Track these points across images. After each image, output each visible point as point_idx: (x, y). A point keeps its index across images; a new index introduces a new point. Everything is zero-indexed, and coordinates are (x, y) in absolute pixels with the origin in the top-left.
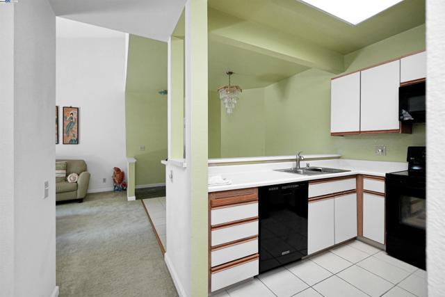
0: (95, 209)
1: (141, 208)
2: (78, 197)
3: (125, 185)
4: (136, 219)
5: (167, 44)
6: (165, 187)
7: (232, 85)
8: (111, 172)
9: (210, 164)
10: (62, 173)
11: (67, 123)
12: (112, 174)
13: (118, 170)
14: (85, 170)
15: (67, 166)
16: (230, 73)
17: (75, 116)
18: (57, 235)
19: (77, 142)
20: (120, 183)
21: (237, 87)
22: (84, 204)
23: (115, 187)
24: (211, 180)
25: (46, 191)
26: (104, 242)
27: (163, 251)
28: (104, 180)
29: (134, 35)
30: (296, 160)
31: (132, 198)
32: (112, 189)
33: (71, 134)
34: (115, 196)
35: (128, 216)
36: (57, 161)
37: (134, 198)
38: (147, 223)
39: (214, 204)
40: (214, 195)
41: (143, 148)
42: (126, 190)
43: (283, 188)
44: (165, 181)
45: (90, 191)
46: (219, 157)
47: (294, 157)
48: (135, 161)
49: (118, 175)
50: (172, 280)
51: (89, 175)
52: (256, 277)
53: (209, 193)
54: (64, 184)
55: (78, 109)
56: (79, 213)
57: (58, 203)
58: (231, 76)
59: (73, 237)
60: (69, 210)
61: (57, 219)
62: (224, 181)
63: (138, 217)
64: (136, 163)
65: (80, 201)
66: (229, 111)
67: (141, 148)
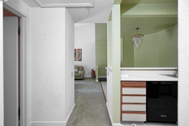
0: (86, 83)
1: (100, 85)
2: (81, 78)
3: (95, 76)
4: (98, 88)
5: (107, 23)
6: (106, 78)
7: (138, 34)
8: (91, 71)
9: (121, 70)
10: (77, 70)
11: (78, 54)
12: (91, 72)
13: (93, 70)
14: (83, 70)
15: (79, 68)
16: (138, 28)
17: (80, 52)
18: (75, 89)
19: (81, 60)
20: (93, 75)
21: (141, 35)
22: (83, 81)
23: (92, 76)
24: (122, 76)
25: (72, 75)
26: (87, 94)
27: (106, 101)
28: (89, 74)
29: (97, 23)
30: (175, 70)
31: (97, 81)
32: (91, 77)
33: (79, 58)
34: (92, 79)
35: (95, 87)
36: (75, 66)
37: (98, 81)
38: (101, 90)
39: (123, 86)
40: (124, 82)
41: (101, 63)
42: (95, 78)
43: (161, 83)
44: (106, 76)
45: (85, 77)
46: (133, 67)
47: (175, 68)
48: (98, 67)
49: (93, 72)
50: (108, 112)
51: (84, 72)
52: (145, 122)
53: (121, 81)
54: (77, 74)
55: (81, 49)
56: (81, 84)
57: (75, 80)
58: (138, 30)
59: (79, 90)
60: (78, 82)
61: (75, 84)
62: (129, 77)
63: (98, 87)
64: (98, 68)
65: (82, 80)
66: (137, 46)
67: (101, 62)
